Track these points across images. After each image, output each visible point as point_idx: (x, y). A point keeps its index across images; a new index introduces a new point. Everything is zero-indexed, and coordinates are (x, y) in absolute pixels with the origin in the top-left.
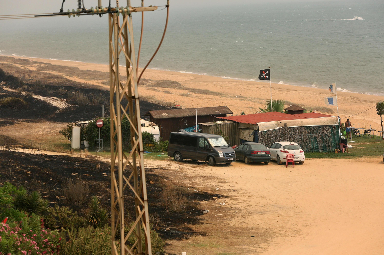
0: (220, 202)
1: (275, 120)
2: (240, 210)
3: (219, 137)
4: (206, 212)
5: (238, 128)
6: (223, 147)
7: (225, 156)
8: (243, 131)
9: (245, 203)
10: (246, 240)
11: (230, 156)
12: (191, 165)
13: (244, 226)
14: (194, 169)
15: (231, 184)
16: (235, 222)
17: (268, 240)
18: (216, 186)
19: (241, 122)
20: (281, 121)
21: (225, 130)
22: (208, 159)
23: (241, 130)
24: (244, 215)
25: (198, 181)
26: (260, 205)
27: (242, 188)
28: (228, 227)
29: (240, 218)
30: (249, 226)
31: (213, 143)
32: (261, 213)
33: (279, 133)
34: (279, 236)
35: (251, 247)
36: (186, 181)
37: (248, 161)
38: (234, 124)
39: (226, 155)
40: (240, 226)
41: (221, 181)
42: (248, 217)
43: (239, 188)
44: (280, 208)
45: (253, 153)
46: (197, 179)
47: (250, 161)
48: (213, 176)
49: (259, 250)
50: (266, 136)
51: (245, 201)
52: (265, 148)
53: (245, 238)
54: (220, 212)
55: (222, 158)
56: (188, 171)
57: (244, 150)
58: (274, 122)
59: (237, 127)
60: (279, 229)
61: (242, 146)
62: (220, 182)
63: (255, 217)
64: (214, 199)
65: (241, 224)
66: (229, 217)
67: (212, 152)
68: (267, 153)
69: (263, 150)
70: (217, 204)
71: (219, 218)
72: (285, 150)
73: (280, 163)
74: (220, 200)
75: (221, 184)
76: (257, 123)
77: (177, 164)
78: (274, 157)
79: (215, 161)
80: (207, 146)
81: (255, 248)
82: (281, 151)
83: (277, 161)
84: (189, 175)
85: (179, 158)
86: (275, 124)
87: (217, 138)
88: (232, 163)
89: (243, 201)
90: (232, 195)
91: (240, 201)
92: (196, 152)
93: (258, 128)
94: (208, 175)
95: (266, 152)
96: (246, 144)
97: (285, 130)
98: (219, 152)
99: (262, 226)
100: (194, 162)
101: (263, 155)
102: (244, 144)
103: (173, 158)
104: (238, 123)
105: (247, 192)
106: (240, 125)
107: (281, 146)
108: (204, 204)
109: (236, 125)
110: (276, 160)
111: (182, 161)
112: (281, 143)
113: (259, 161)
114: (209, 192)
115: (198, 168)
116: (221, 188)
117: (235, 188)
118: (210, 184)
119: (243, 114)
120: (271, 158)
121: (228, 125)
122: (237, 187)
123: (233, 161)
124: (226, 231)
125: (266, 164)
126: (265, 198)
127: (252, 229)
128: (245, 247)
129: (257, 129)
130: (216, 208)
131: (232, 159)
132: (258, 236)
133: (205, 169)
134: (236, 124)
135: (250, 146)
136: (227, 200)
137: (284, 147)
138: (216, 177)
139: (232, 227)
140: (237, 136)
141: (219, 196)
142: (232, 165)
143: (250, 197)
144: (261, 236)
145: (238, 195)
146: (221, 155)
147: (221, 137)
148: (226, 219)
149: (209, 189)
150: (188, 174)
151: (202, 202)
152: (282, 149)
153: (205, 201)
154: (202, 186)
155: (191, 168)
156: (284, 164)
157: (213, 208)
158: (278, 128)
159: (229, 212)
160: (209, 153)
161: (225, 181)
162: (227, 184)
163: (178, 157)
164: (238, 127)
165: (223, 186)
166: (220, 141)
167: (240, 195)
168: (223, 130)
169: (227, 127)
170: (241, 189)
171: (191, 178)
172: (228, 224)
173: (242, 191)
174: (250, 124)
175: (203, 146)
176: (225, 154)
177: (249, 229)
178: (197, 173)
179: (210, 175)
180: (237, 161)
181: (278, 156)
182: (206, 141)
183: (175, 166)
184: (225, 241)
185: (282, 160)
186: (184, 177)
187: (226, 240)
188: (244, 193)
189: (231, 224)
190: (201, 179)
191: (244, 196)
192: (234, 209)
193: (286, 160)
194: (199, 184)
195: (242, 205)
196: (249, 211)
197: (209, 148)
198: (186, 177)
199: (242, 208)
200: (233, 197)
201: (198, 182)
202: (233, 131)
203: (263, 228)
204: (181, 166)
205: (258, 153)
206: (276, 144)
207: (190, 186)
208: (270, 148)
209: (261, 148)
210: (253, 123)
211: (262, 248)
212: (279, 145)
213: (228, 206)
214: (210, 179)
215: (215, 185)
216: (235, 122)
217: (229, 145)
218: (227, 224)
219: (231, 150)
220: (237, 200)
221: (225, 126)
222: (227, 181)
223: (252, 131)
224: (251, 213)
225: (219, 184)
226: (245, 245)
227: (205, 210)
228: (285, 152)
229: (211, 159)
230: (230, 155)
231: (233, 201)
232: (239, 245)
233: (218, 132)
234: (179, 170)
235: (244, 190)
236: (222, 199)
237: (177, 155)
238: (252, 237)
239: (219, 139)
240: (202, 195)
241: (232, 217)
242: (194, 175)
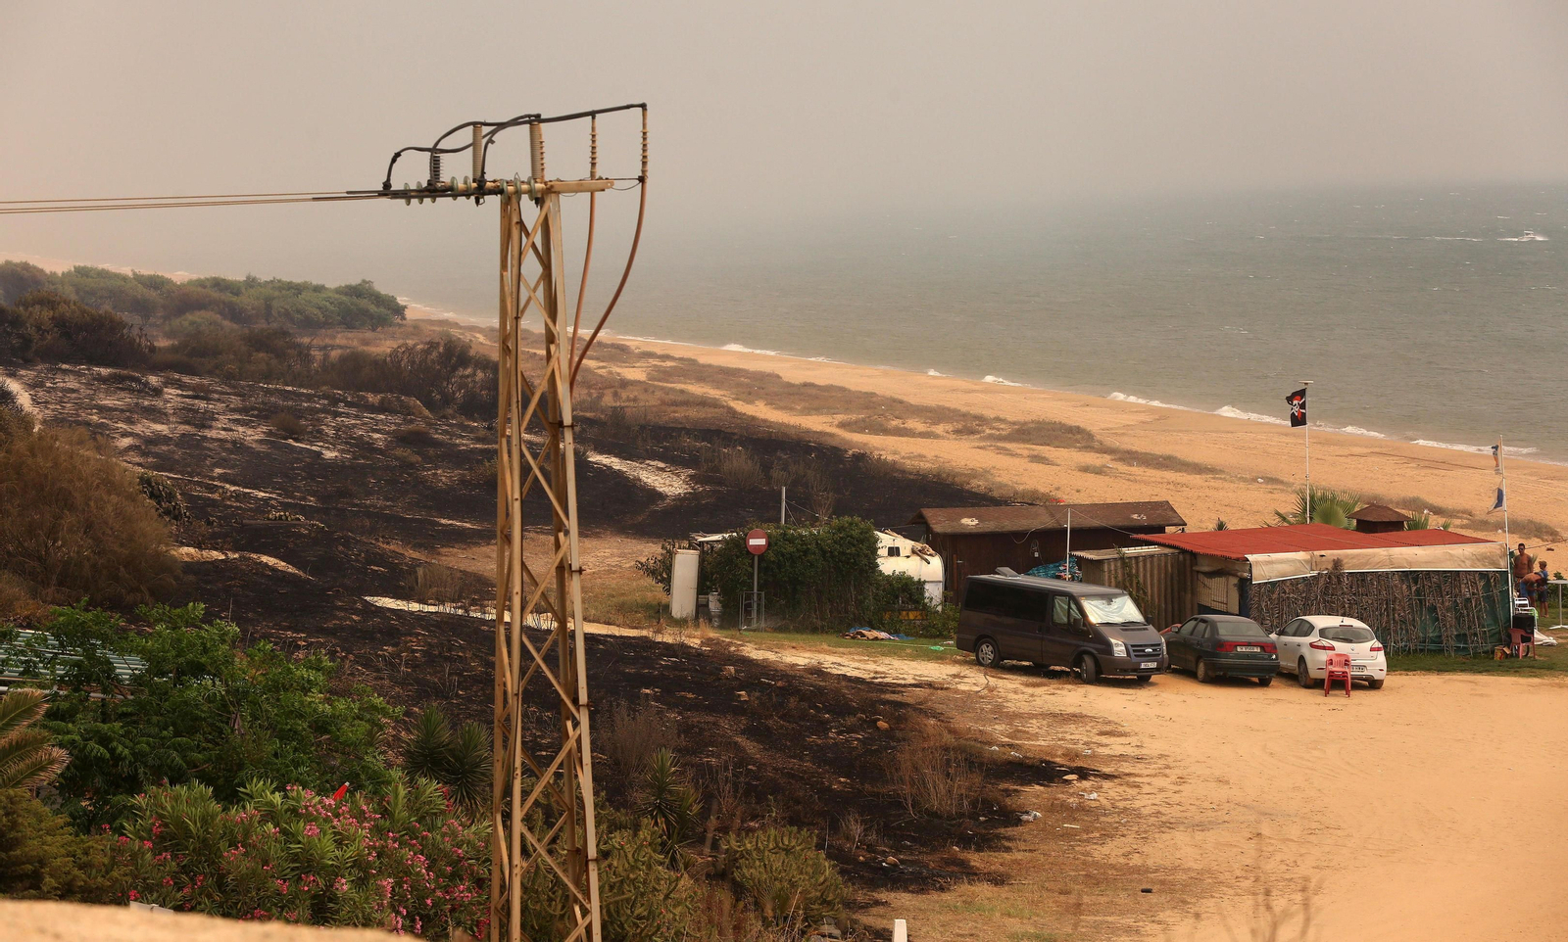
0: (1084, 790)
1: (1306, 549)
2: (1139, 816)
3: (1116, 596)
4: (1031, 818)
5: (1192, 571)
6: (1127, 626)
7: (1132, 654)
8: (1207, 581)
9: (1160, 796)
10: (1122, 898)
11: (1149, 655)
12: (1024, 679)
13: (1136, 860)
14: (1030, 690)
15: (1134, 740)
16: (1110, 851)
17: (1190, 904)
18: (1085, 744)
19: (1204, 551)
20: (1323, 553)
21: (1152, 576)
22: (1078, 662)
23: (1201, 577)
24: (1145, 832)
25: (1033, 726)
26: (1206, 805)
27: (1166, 753)
28: (1084, 863)
29: (1129, 839)
30: (1150, 863)
31: (1096, 612)
32: (1201, 827)
33: (1316, 589)
34: (1231, 892)
35: (1129, 921)
36: (996, 727)
37: (1206, 673)
38: (1181, 557)
39: (1136, 650)
40: (1122, 860)
41: (1108, 728)
42: (1157, 836)
43: (1155, 753)
44: (1264, 814)
45: (1222, 646)
46: (1034, 721)
48: (1084, 713)
49: (1150, 928)
50: (1275, 596)
51: (1161, 790)
52: (1263, 634)
53: (1123, 894)
54: (1075, 819)
55: (1121, 661)
56: (1012, 696)
57: (1197, 638)
58: (1301, 555)
59: (1188, 569)
60: (1239, 873)
61: (1192, 623)
62: (1102, 733)
63: (1180, 837)
64: (1066, 781)
65: (1126, 855)
66: (1097, 835)
67: (1091, 641)
68: (1269, 648)
69: (1253, 640)
70: (1072, 795)
71: (1068, 835)
72: (1325, 642)
73: (1310, 683)
74: (1086, 784)
75: (1104, 739)
76: (1248, 557)
77: (982, 676)
78: (1289, 664)
79: (1099, 670)
80: (1075, 620)
81: (1141, 924)
82: (1312, 646)
83: (1298, 676)
84: (1011, 707)
85: (991, 657)
86: (1305, 561)
87: (1109, 598)
88: (1154, 678)
89: (1155, 791)
90: (1127, 771)
91: (1146, 789)
92: (1042, 639)
93: (1251, 572)
94: (1070, 710)
95: (1262, 648)
96: (1204, 621)
97: (1334, 580)
98: (1113, 641)
99: (1190, 864)
100: (1041, 670)
101: (1254, 656)
102: (1196, 619)
103: (972, 657)
104: (1194, 555)
105: (1178, 764)
106: (1199, 560)
107: (1311, 628)
108: (1033, 795)
109: (1188, 562)
110: (1296, 672)
111: (998, 666)
112: (1314, 619)
113: (1242, 675)
114: (1058, 760)
115: (1046, 688)
116: (1101, 750)
117: (1144, 751)
118: (1068, 737)
119: (1221, 526)
120: (1279, 667)
121: (1159, 560)
122: (1153, 748)
123: (1158, 670)
124: (1073, 874)
125: (1263, 683)
126: (1227, 783)
127: (1156, 871)
128: (1109, 919)
129: (1246, 575)
130: (1064, 807)
131: (1154, 665)
132: (1160, 891)
133: (1065, 692)
134: (1188, 557)
135: (1213, 625)
136: (1107, 784)
137: (1321, 633)
138: (1092, 718)
139: (1095, 864)
140: (1189, 595)
141: (1083, 774)
142: (1153, 684)
143: (1182, 780)
144: (1172, 891)
145: (1146, 772)
146: (1119, 650)
147: (1123, 595)
148: (1088, 841)
149: (1059, 753)
150: (1009, 704)
151: (1027, 789)
152: (1314, 638)
153: (1037, 787)
154: (1043, 743)
155: (1022, 688)
156: (1318, 684)
157: (1053, 808)
158: (1315, 573)
159: (1102, 819)
160: (1081, 643)
161: (1121, 729)
162: (1121, 740)
163: (987, 652)
164: (1196, 568)
165: (1107, 745)
166: (1120, 608)
167: (1153, 772)
168: (1145, 576)
169: (1159, 566)
170: (1161, 756)
171: (1013, 717)
172: (1088, 854)
173: (1162, 762)
174: (1226, 558)
175: (1065, 620)
176: (1131, 649)
177: (1147, 871)
178: (1038, 702)
179: (1077, 711)
180: (1171, 671)
181: (1302, 659)
182: (1073, 606)
183: (975, 680)
184: (1056, 902)
185: (1314, 674)
186: (995, 713)
187: (1062, 898)
188: (1168, 767)
189: (1096, 854)
190: (1045, 722)
191: (1166, 776)
192: (1119, 814)
193: (1324, 675)
194: (1036, 736)
195: (1150, 802)
196: (1164, 819)
197: (1083, 630)
198: (1000, 713)
199: (1145, 811)
200: (1128, 779)
201: (1033, 730)
202: (1174, 577)
203: (1189, 869)
204: (993, 681)
205: (1239, 649)
206: (1298, 623)
207: (1007, 740)
208: (1281, 633)
209: (1250, 633)
210: (1234, 556)
211: (1160, 923)
212: (1306, 627)
213: (1105, 802)
214: (1075, 722)
215: (1085, 739)
216: (1183, 551)
217: (1148, 621)
218: (1083, 854)
219: (1152, 635)
220: (1138, 787)
221: (1152, 563)
222: (1127, 730)
223: (1234, 581)
224: (1169, 826)
225: (1096, 739)
226: (1112, 914)
227: (1027, 813)
228: (1324, 648)
229: (1088, 662)
230: (1149, 651)
231: (1124, 788)
232: (1096, 913)
233: (1121, 581)
234: (983, 693)
235: (1170, 760)
236: (1090, 783)
237: (984, 647)
238: (1143, 891)
239: (1117, 602)
240: (1030, 767)
241: (1107, 835)
242: (1025, 708)
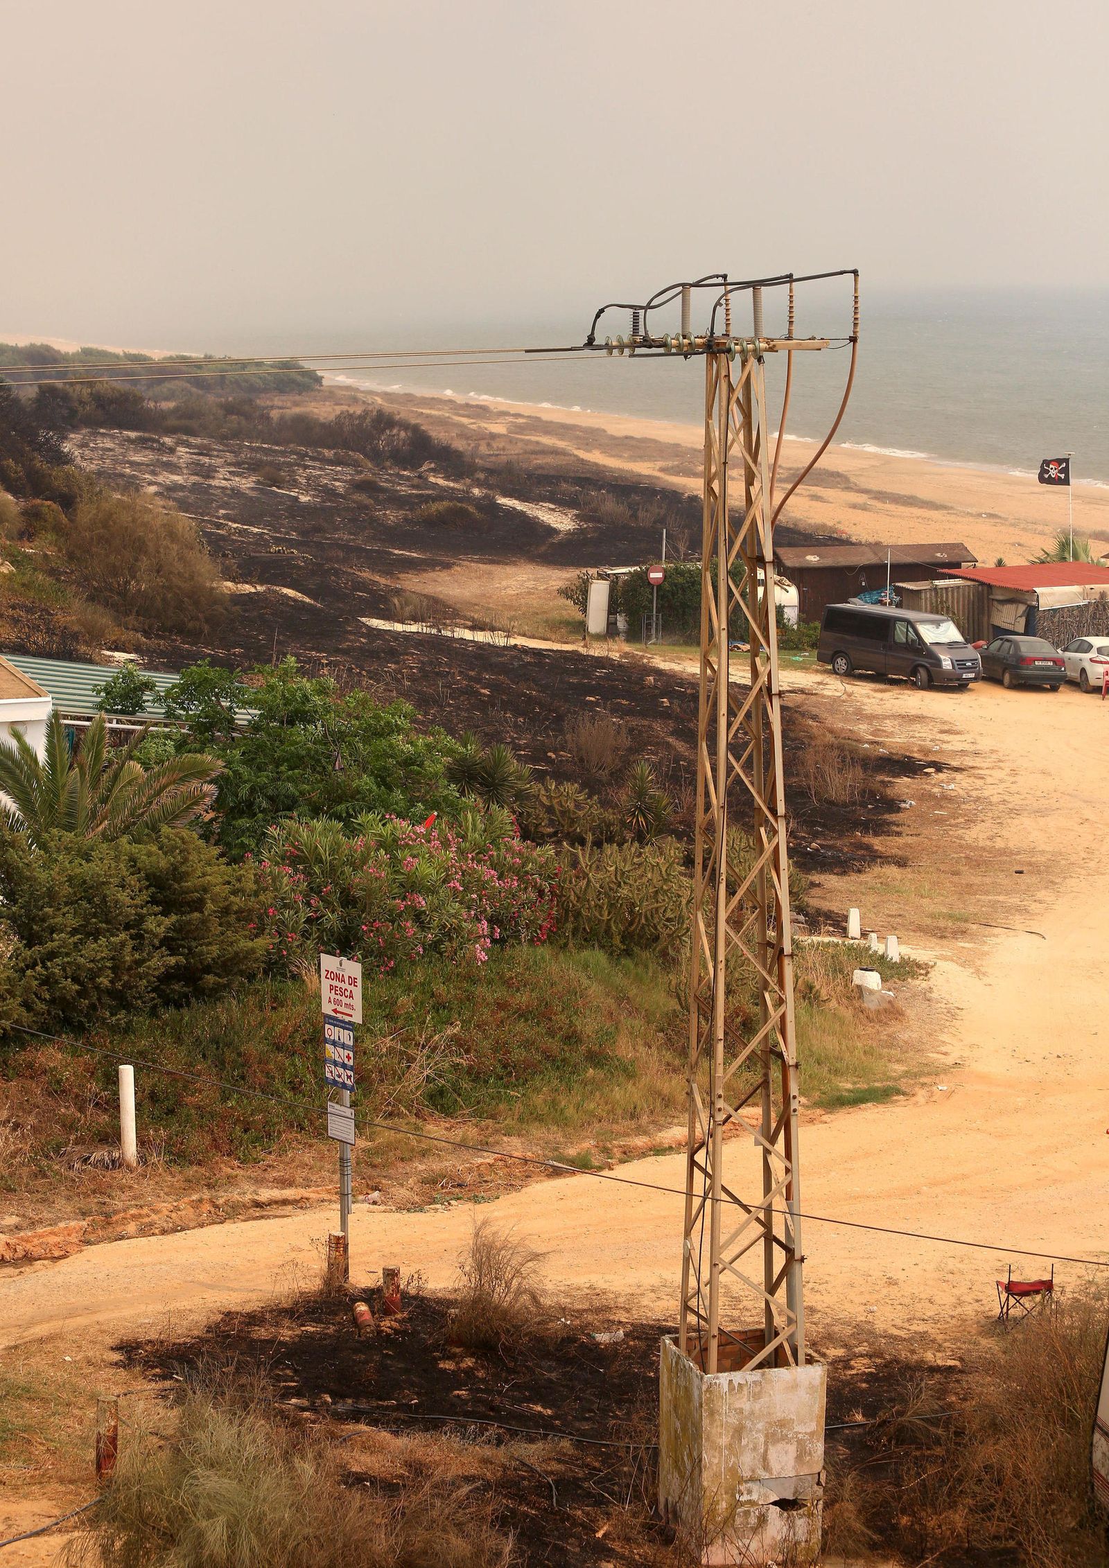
0: (942, 782)
1: (1079, 584)
2: (990, 803)
3: (943, 621)
4: (908, 806)
5: (988, 599)
6: (952, 645)
7: (957, 667)
8: (1000, 607)
9: (1004, 785)
10: (1002, 879)
11: (969, 668)
12: (872, 686)
13: (999, 844)
14: (879, 695)
15: (969, 738)
16: (977, 834)
17: (1056, 883)
18: (932, 740)
19: (998, 584)
20: (1092, 586)
21: (958, 602)
22: (914, 672)
23: (995, 603)
24: (999, 817)
25: (888, 725)
26: (1039, 794)
27: (995, 748)
28: (961, 846)
29: (988, 824)
30: (1011, 845)
31: (929, 634)
32: (1040, 813)
33: (1088, 615)
34: (1083, 872)
35: (1014, 900)
36: (861, 726)
37: (1011, 681)
38: (980, 588)
39: (960, 664)
40: (988, 843)
41: (946, 727)
42: (1009, 821)
43: (987, 749)
44: (1085, 802)
45: (1022, 661)
46: (888, 721)
47: (1015, 682)
48: (925, 714)
49: (1034, 907)
50: (1056, 620)
51: (1001, 781)
52: (1053, 651)
53: (1002, 875)
54: (941, 807)
55: (947, 672)
56: (866, 700)
57: (1002, 654)
58: (1076, 589)
59: (986, 595)
60: (1083, 855)
61: (998, 643)
62: (942, 732)
63: (1026, 821)
64: (927, 774)
65: (991, 839)
66: (963, 820)
67: (925, 656)
68: (1058, 662)
69: (1047, 656)
70: (934, 785)
71: (939, 821)
72: (1102, 658)
73: (1089, 689)
74: (941, 776)
75: (945, 737)
76: (1038, 590)
77: (839, 682)
78: (1074, 674)
79: (930, 679)
80: (912, 640)
81: (1025, 903)
82: (1091, 660)
83: (1080, 684)
84: (868, 710)
85: (845, 668)
86: (1080, 594)
87: (937, 623)
88: (971, 685)
89: (997, 782)
90: (970, 764)
91: (989, 780)
92: (885, 655)
93: (1038, 601)
94: (913, 712)
95: (1055, 662)
96: (1008, 640)
97: (1101, 607)
98: (942, 657)
99: (1042, 847)
100: (880, 678)
101: (1048, 668)
102: (1002, 639)
103: (830, 667)
104: (990, 586)
105: (1007, 758)
106: (994, 590)
107: (1091, 646)
108: (903, 785)
109: (985, 592)
110: (1079, 680)
111: (851, 674)
112: (1091, 639)
113: (1037, 683)
114: (915, 755)
115: (891, 694)
116: (944, 746)
117: (978, 747)
118: (917, 735)
119: (1000, 563)
120: (1066, 676)
121: (964, 590)
122: (984, 744)
123: (975, 679)
124: (955, 856)
125: (1054, 689)
126: (1050, 774)
127: (1018, 853)
128: (1001, 898)
129: (1034, 603)
130: (932, 796)
131: (972, 675)
132: (1031, 872)
133: (905, 697)
134: (986, 588)
135: (1016, 644)
136: (958, 776)
137: (1100, 650)
138: (933, 719)
139: (969, 847)
140: (986, 618)
141: (939, 767)
142: (971, 690)
143: (1014, 772)
144: (1039, 872)
145: (985, 765)
146: (947, 664)
147: (948, 620)
148: (956, 825)
149: (915, 749)
150: (866, 707)
151: (898, 780)
152: (1093, 654)
153: (905, 779)
154: (899, 740)
155: (872, 693)
156: (1096, 690)
157: (925, 797)
158: (1086, 602)
159: (963, 806)
160: (916, 658)
161: (955, 728)
162: (958, 737)
163: (841, 663)
164: (991, 597)
165: (949, 742)
166: (946, 631)
167: (990, 765)
168: (953, 602)
169: (963, 594)
170: (992, 751)
171: (871, 718)
172: (961, 838)
173: (994, 756)
174: (1017, 590)
175: (904, 640)
176: (955, 663)
177: (1012, 853)
178: (888, 705)
179: (919, 712)
180: (984, 679)
181: (1083, 671)
182: (910, 629)
183: (834, 687)
184: (951, 882)
185: (1093, 682)
186: (857, 714)
187: (956, 879)
188: (1000, 761)
189: (967, 838)
190: (896, 723)
191: (1000, 768)
192: (975, 801)
193: (1101, 683)
194: (892, 734)
195: (995, 791)
196: (1010, 806)
197: (918, 647)
198: (860, 715)
199: (995, 799)
200: (973, 771)
201: (890, 729)
202: (976, 604)
203: (1043, 851)
204: (849, 688)
205: (1036, 663)
206: (1078, 643)
207: (871, 737)
208: (1065, 650)
209: (1044, 650)
210: (1025, 589)
211: (1040, 902)
212: (1086, 646)
213: (961, 792)
214: (919, 722)
215: (931, 737)
216: (982, 584)
217: (967, 641)
218: (957, 838)
219: (971, 653)
220: (983, 778)
221: (958, 592)
222: (959, 728)
223: (1022, 608)
224: (1015, 812)
225: (939, 736)
226: (1000, 894)
227: (905, 802)
228: (1101, 662)
229: (922, 674)
230: (969, 664)
231: (972, 779)
232: (987, 893)
233: (940, 608)
234: (844, 697)
235: (1001, 754)
236: (945, 775)
237: (839, 660)
238: (1016, 872)
239: (944, 626)
240: (898, 762)
241: (970, 822)
242: (879, 711)
